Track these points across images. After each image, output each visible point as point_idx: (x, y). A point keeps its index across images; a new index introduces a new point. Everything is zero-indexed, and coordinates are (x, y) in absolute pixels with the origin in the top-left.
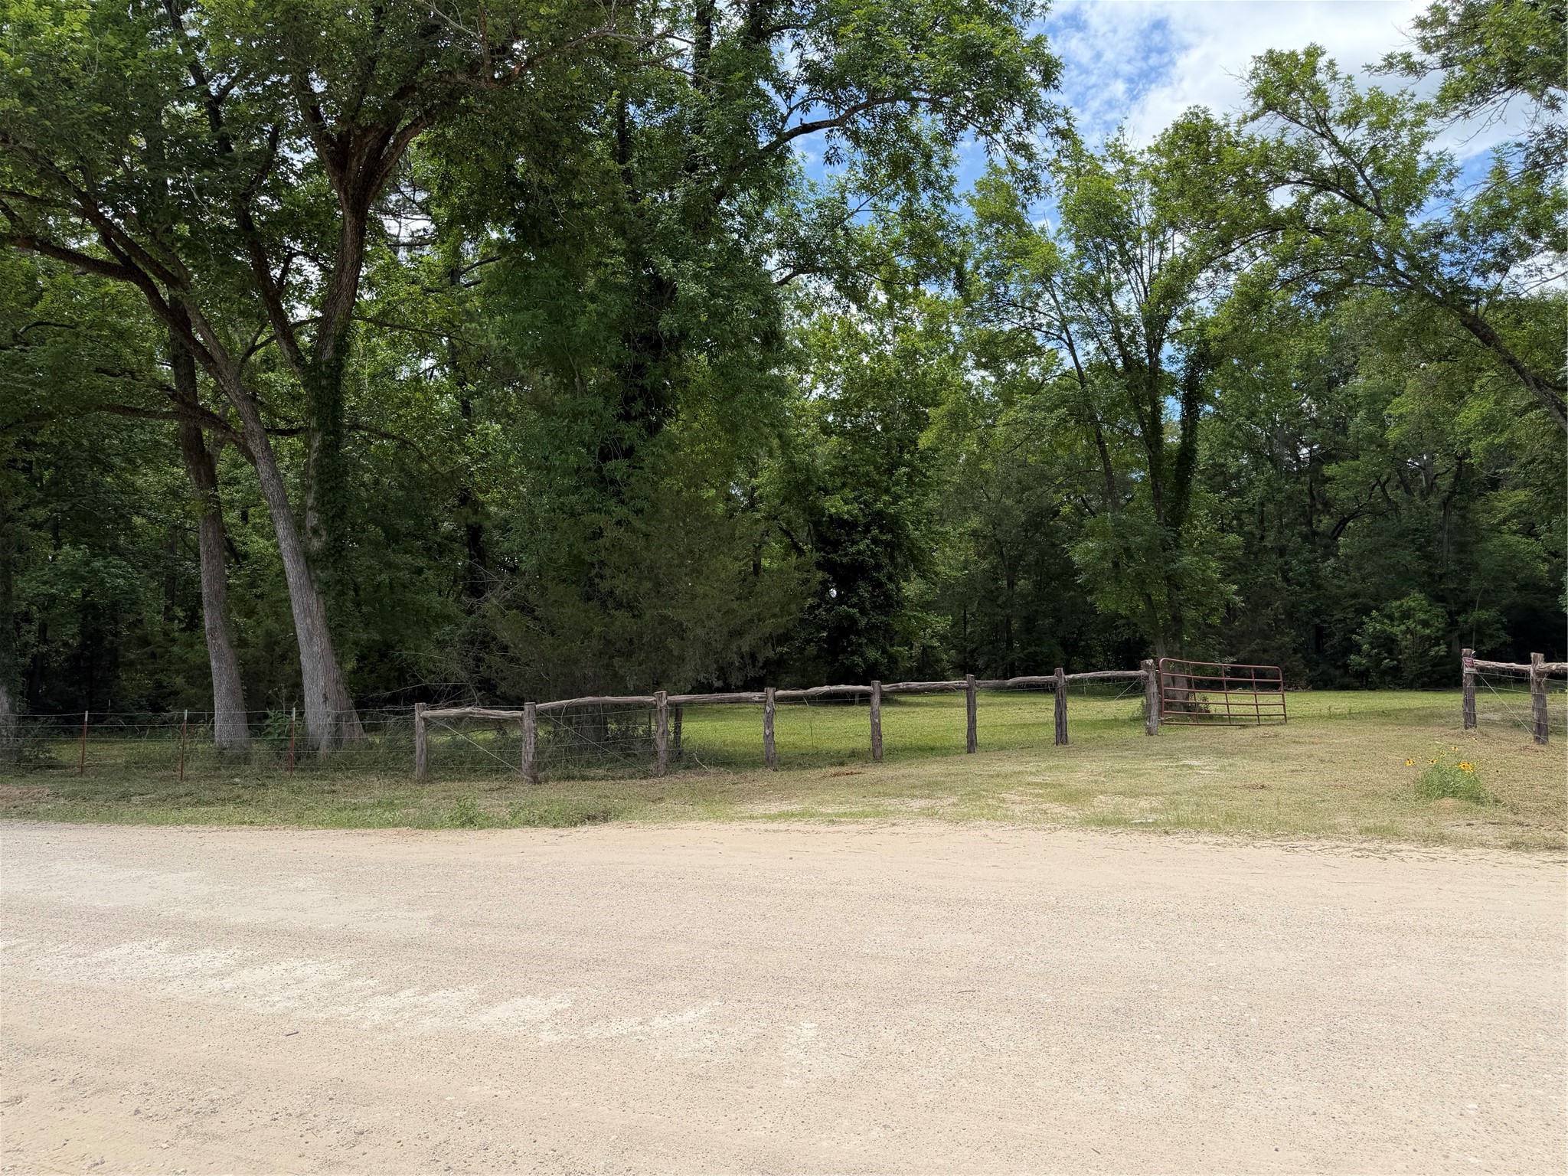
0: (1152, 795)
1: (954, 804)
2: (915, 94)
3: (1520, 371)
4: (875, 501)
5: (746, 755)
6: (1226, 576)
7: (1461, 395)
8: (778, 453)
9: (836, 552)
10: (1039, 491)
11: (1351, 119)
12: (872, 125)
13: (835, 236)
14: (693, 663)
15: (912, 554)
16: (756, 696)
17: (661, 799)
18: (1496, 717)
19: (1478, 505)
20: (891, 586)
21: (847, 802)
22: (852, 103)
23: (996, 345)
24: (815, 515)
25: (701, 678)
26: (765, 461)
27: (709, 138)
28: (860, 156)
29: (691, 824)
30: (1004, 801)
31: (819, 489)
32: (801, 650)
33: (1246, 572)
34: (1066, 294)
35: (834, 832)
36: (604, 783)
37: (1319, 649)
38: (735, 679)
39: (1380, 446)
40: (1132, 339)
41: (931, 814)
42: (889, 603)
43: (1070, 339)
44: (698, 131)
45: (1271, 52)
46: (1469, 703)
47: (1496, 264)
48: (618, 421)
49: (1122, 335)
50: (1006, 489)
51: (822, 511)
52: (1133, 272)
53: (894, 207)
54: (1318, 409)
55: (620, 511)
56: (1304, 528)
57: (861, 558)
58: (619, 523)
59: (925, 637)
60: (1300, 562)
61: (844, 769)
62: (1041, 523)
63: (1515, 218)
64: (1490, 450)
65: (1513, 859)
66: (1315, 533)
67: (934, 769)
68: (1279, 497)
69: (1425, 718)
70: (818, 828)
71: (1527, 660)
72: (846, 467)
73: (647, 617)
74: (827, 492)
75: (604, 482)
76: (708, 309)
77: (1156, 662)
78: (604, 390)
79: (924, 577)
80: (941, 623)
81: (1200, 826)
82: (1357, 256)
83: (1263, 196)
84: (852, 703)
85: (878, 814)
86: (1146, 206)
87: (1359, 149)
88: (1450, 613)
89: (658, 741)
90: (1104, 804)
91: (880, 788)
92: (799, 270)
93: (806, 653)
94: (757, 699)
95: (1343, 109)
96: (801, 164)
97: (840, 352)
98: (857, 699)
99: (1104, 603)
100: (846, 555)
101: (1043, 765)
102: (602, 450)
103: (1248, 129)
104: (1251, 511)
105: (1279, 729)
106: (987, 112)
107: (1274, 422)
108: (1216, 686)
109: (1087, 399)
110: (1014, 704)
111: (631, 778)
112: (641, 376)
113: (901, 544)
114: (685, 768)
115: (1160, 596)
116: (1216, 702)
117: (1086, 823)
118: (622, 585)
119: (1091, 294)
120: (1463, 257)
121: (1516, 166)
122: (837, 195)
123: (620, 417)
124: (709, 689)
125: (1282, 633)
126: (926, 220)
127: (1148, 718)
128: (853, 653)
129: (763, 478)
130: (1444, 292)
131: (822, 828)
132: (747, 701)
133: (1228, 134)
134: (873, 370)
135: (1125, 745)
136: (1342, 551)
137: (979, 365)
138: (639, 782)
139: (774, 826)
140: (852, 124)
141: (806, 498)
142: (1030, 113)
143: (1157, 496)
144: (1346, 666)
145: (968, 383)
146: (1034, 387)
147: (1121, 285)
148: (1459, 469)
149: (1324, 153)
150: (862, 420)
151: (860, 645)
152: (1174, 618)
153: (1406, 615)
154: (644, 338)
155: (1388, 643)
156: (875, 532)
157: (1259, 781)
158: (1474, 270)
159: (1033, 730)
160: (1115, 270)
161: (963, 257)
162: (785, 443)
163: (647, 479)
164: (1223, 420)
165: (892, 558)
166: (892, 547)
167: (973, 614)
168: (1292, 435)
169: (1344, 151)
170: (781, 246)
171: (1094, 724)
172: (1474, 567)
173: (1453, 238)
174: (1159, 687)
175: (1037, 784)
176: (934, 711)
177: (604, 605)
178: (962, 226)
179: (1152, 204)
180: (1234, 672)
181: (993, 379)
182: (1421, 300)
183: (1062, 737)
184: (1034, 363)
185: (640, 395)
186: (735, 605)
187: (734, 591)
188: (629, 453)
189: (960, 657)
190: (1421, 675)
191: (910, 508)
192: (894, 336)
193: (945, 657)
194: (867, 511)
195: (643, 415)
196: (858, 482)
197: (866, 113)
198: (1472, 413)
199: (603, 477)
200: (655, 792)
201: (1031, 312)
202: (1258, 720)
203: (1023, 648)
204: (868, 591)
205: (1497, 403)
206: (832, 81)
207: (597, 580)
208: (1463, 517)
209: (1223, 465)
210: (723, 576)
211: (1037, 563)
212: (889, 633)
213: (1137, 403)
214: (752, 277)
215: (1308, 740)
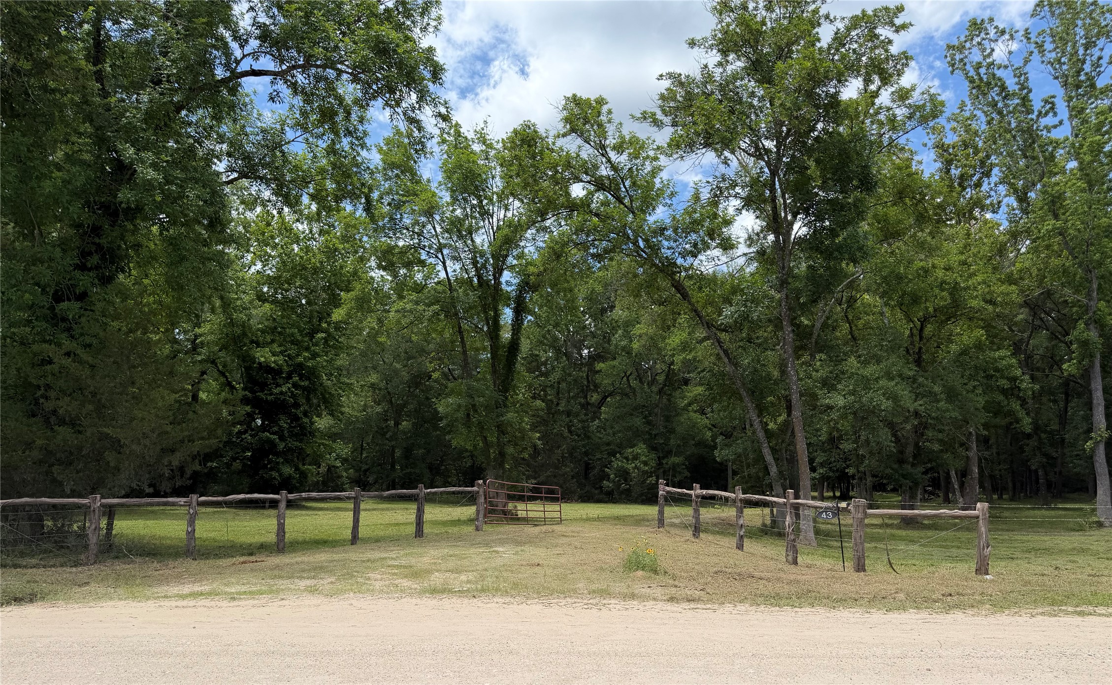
0: (469, 571)
1: (332, 583)
2: (339, 66)
3: (700, 317)
4: (298, 355)
5: (170, 547)
6: (534, 428)
7: (669, 328)
8: (219, 310)
9: (263, 391)
10: (420, 360)
11: (619, 148)
12: (307, 81)
13: (274, 155)
14: (127, 473)
15: (324, 397)
16: (182, 500)
17: (87, 583)
18: (677, 521)
19: (677, 393)
20: (305, 420)
21: (248, 583)
22: (293, 62)
23: (393, 254)
24: (247, 361)
25: (134, 486)
26: (208, 316)
27: (173, 61)
28: (298, 101)
29: (111, 603)
30: (369, 579)
31: (252, 342)
32: (228, 465)
33: (547, 426)
34: (442, 228)
35: (233, 607)
36: (34, 570)
37: (586, 476)
38: (165, 486)
39: (628, 353)
40: (484, 266)
41: (312, 590)
42: (304, 433)
43: (443, 258)
44: (165, 54)
45: (574, 96)
46: (661, 512)
47: (691, 252)
48: (74, 270)
49: (478, 262)
50: (397, 357)
51: (253, 360)
52: (487, 222)
53: (323, 144)
54: (595, 326)
55: (68, 344)
56: (582, 401)
57: (282, 397)
58: (68, 354)
59: (331, 459)
60: (579, 421)
61: (253, 558)
62: (420, 383)
63: (703, 226)
64: (685, 362)
65: (669, 608)
66: (588, 404)
67: (322, 557)
68: (569, 379)
69: (639, 521)
70: (219, 604)
71: (691, 488)
72: (276, 328)
73: (88, 434)
74: (258, 346)
75: (56, 320)
76: (163, 192)
77: (485, 483)
78: (63, 244)
79: (332, 415)
80: (344, 449)
81: (496, 591)
82: (618, 235)
83: (567, 187)
84: (264, 508)
85: (271, 592)
86: (498, 179)
87: (622, 168)
88: (659, 458)
89: (90, 535)
90: (437, 579)
91: (276, 572)
92: (243, 175)
93: (233, 468)
94: (182, 503)
95: (614, 141)
96: (253, 97)
97: (277, 241)
98: (267, 505)
99: (457, 441)
100: (271, 394)
101: (402, 553)
102: (56, 292)
103: (560, 142)
104: (552, 386)
105: (555, 527)
106: (392, 91)
107: (569, 331)
108: (521, 499)
109: (453, 301)
110: (392, 509)
111: (62, 566)
112: (99, 236)
113: (316, 390)
114: (114, 558)
115: (492, 439)
116: (521, 509)
117: (423, 592)
118: (66, 406)
119: (459, 231)
120: (674, 245)
121: (705, 195)
122: (278, 127)
123: (77, 267)
124: (140, 494)
125: (566, 466)
126: (345, 158)
127: (477, 519)
128: (272, 469)
129: (205, 329)
130: (663, 264)
131: (225, 604)
132: (173, 504)
133: (547, 143)
134: (301, 257)
135: (459, 538)
136: (603, 416)
137: (380, 267)
138: (68, 570)
139: (185, 603)
140: (292, 77)
141: (241, 348)
142: (421, 99)
143: (494, 372)
144: (601, 487)
145: (372, 278)
146: (419, 288)
147: (478, 229)
148: (669, 371)
149: (603, 167)
150: (291, 294)
151: (278, 463)
152: (500, 453)
153: (636, 458)
154: (105, 207)
155: (624, 474)
156: (296, 379)
157: (537, 561)
158: (680, 254)
159: (402, 527)
160: (475, 218)
161: (371, 190)
162: (226, 304)
163: (97, 320)
164: (539, 326)
165: (308, 399)
166: (308, 392)
167: (368, 444)
168: (580, 340)
169: (614, 168)
170: (229, 155)
171: (445, 523)
172: (672, 431)
173: (669, 233)
174: (485, 498)
175: (394, 566)
176: (331, 514)
177: (47, 421)
178: (372, 167)
179: (501, 178)
180: (535, 490)
181: (390, 278)
182: (651, 267)
183: (419, 532)
184: (419, 271)
185: (96, 252)
186: (169, 428)
187: (168, 417)
188: (82, 297)
189: (357, 474)
190: (642, 494)
191: (325, 364)
192: (320, 235)
193: (345, 474)
194: (290, 363)
195: (97, 267)
196: (284, 340)
197: (303, 72)
198: (676, 339)
199: (55, 315)
200: (83, 577)
201: (418, 236)
202: (544, 521)
203: (402, 469)
204: (287, 423)
205: (689, 334)
206: (278, 42)
207: (42, 401)
208: (669, 400)
209: (537, 356)
210: (160, 404)
211: (415, 410)
212: (301, 455)
213: (485, 309)
214: (202, 175)
215: (570, 534)
